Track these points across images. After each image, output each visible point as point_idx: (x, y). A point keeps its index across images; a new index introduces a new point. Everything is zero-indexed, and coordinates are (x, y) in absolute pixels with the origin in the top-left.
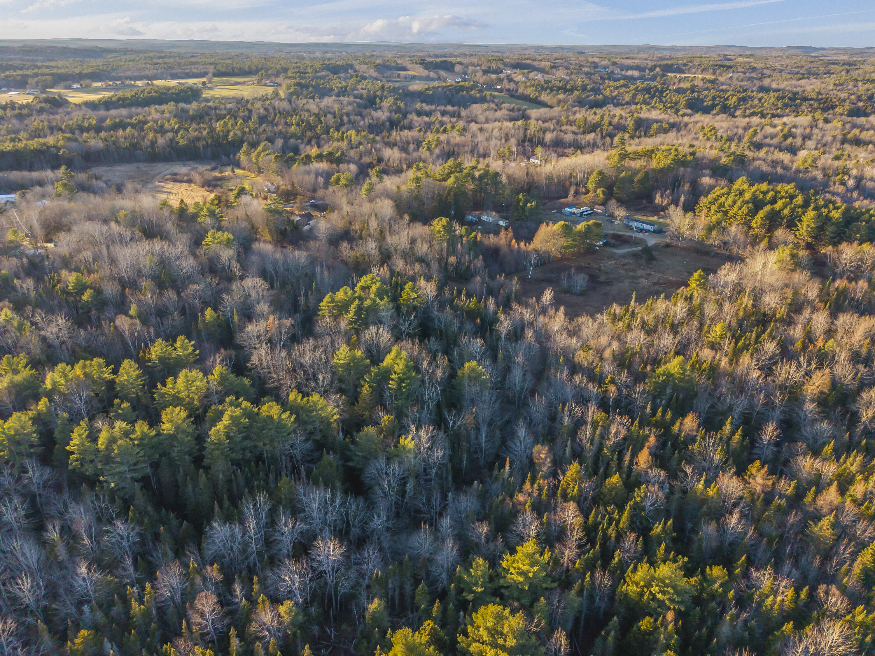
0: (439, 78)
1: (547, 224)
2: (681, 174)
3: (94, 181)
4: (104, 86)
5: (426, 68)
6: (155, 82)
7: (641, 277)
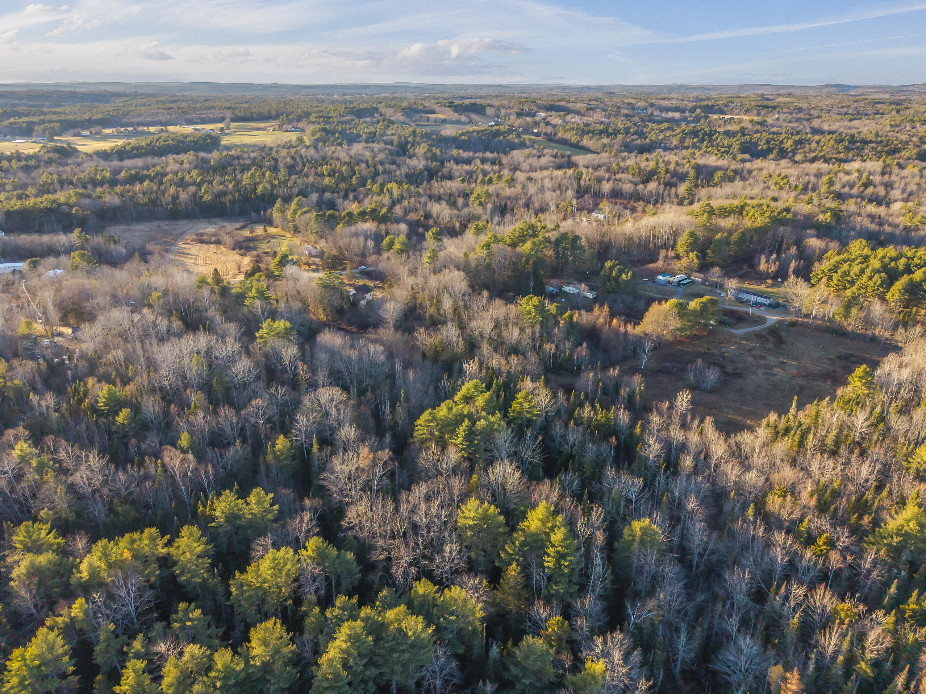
0: (471, 122)
1: (659, 303)
2: (781, 233)
3: (112, 245)
4: (115, 133)
5: (455, 111)
6: (170, 128)
7: (775, 366)
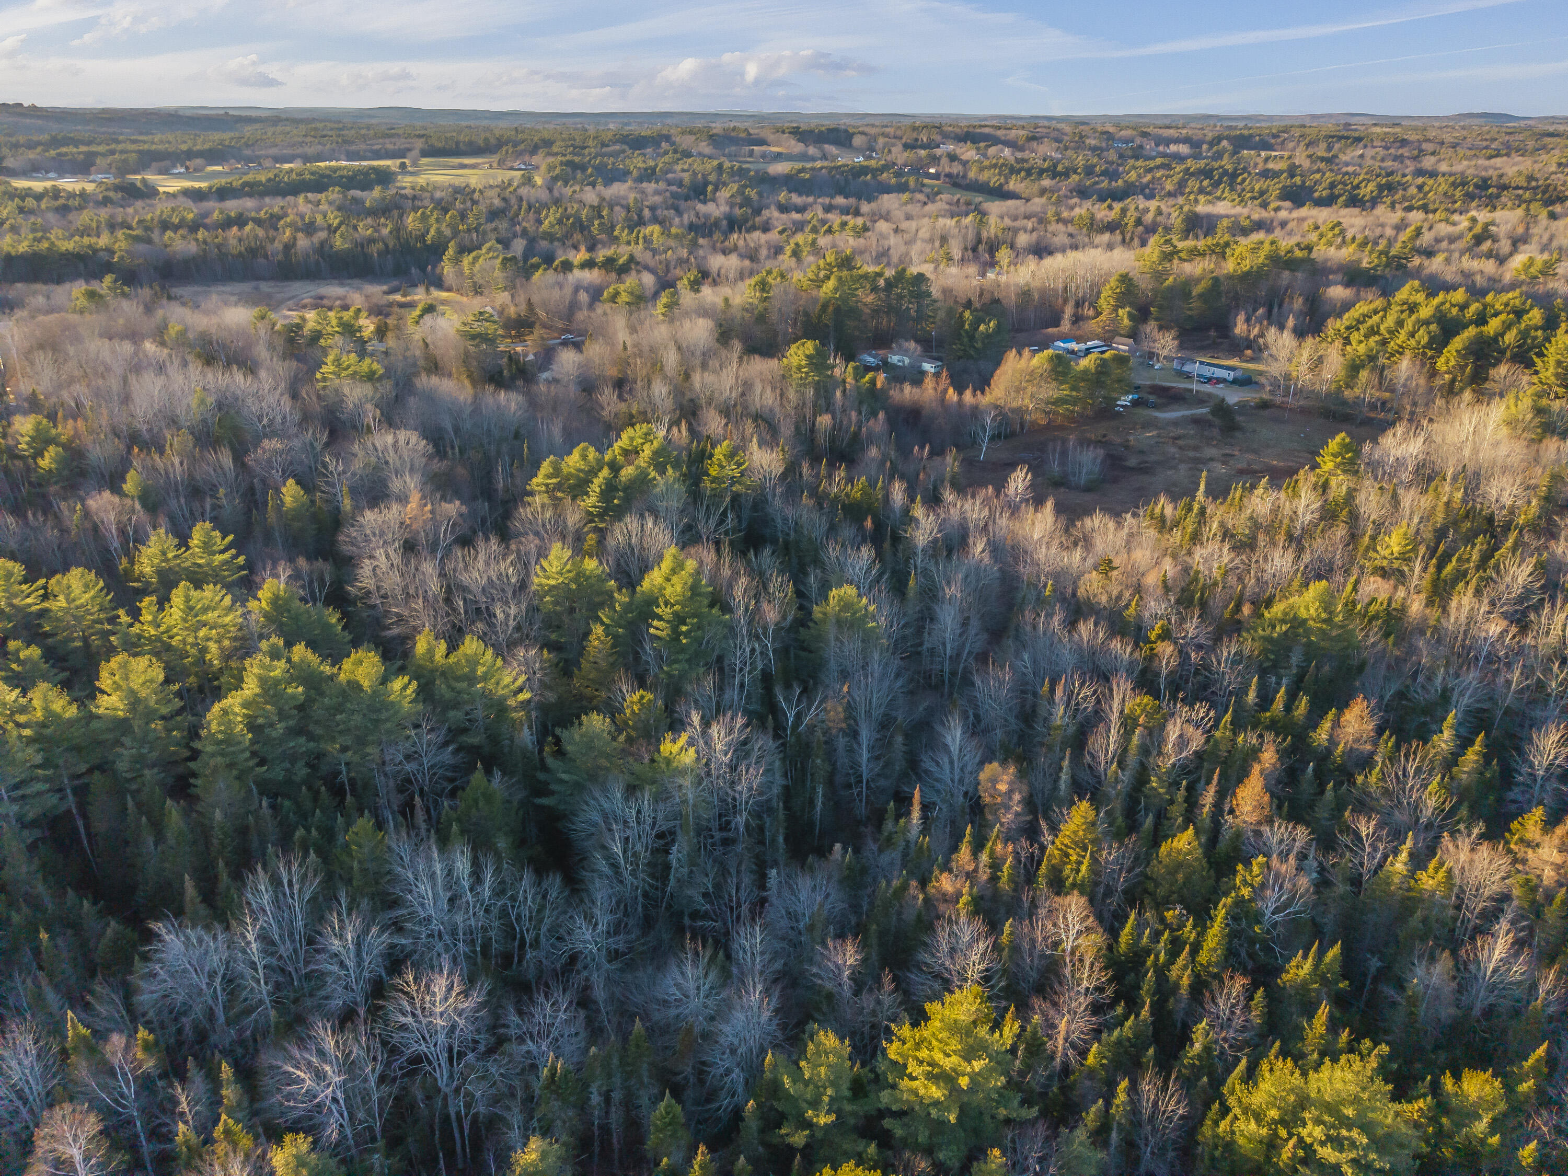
0: (824, 157)
1: (1020, 353)
2: (1285, 283)
4: (225, 170)
5: (800, 141)
6: (319, 164)
7: (1212, 459)
